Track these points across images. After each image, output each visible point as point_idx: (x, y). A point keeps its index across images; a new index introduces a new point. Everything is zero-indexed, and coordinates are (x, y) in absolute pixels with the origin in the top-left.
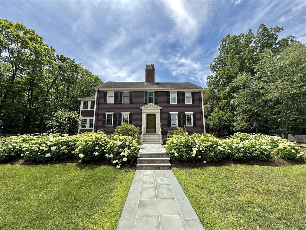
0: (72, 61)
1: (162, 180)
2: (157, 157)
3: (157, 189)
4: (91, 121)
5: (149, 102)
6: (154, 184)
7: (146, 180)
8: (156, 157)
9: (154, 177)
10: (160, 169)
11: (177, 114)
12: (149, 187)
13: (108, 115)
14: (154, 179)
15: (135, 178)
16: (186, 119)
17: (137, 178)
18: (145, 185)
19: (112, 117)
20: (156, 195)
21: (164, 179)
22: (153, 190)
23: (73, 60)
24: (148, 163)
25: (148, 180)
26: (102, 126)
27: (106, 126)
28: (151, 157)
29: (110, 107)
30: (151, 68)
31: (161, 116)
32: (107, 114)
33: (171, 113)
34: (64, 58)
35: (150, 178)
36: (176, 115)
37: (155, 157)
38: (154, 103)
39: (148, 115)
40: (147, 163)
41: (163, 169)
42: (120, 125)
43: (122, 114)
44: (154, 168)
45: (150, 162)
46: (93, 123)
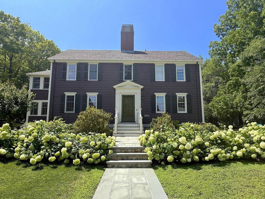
0: (17, 20)
1: (139, 179)
2: (135, 152)
3: (131, 188)
4: (45, 105)
5: (125, 79)
6: (129, 183)
7: (118, 179)
8: (133, 152)
9: (128, 176)
10: (137, 167)
11: (165, 96)
12: (121, 187)
13: (68, 96)
14: (128, 178)
15: (105, 177)
16: (178, 102)
17: (106, 177)
18: (116, 185)
19: (74, 100)
20: (129, 195)
21: (142, 178)
22: (126, 190)
23: (18, 18)
24: (123, 160)
25: (121, 179)
26: (59, 112)
27: (65, 112)
28: (126, 152)
29: (71, 86)
30: (128, 30)
31: (142, 98)
32: (66, 95)
33: (157, 94)
34: (5, 15)
35: (124, 177)
36: (163, 97)
37: (131, 152)
38: (132, 80)
39: (125, 98)
40: (120, 160)
41: (141, 167)
42: (85, 110)
43: (88, 95)
44: (130, 166)
45: (125, 158)
46: (47, 108)
